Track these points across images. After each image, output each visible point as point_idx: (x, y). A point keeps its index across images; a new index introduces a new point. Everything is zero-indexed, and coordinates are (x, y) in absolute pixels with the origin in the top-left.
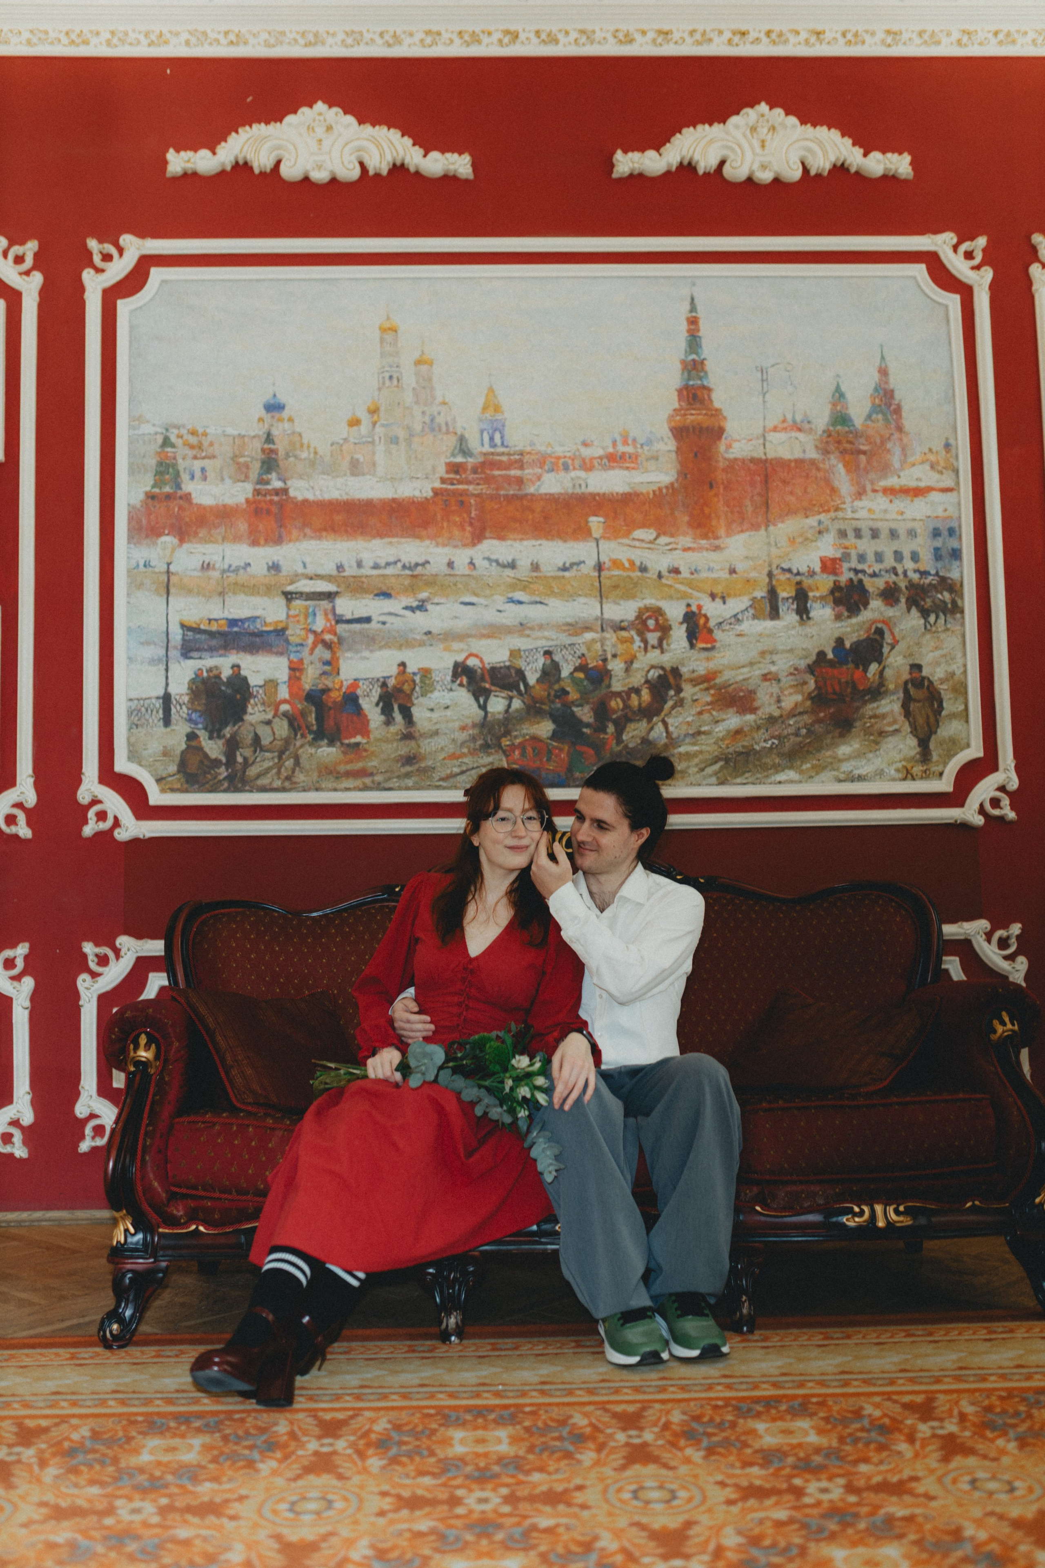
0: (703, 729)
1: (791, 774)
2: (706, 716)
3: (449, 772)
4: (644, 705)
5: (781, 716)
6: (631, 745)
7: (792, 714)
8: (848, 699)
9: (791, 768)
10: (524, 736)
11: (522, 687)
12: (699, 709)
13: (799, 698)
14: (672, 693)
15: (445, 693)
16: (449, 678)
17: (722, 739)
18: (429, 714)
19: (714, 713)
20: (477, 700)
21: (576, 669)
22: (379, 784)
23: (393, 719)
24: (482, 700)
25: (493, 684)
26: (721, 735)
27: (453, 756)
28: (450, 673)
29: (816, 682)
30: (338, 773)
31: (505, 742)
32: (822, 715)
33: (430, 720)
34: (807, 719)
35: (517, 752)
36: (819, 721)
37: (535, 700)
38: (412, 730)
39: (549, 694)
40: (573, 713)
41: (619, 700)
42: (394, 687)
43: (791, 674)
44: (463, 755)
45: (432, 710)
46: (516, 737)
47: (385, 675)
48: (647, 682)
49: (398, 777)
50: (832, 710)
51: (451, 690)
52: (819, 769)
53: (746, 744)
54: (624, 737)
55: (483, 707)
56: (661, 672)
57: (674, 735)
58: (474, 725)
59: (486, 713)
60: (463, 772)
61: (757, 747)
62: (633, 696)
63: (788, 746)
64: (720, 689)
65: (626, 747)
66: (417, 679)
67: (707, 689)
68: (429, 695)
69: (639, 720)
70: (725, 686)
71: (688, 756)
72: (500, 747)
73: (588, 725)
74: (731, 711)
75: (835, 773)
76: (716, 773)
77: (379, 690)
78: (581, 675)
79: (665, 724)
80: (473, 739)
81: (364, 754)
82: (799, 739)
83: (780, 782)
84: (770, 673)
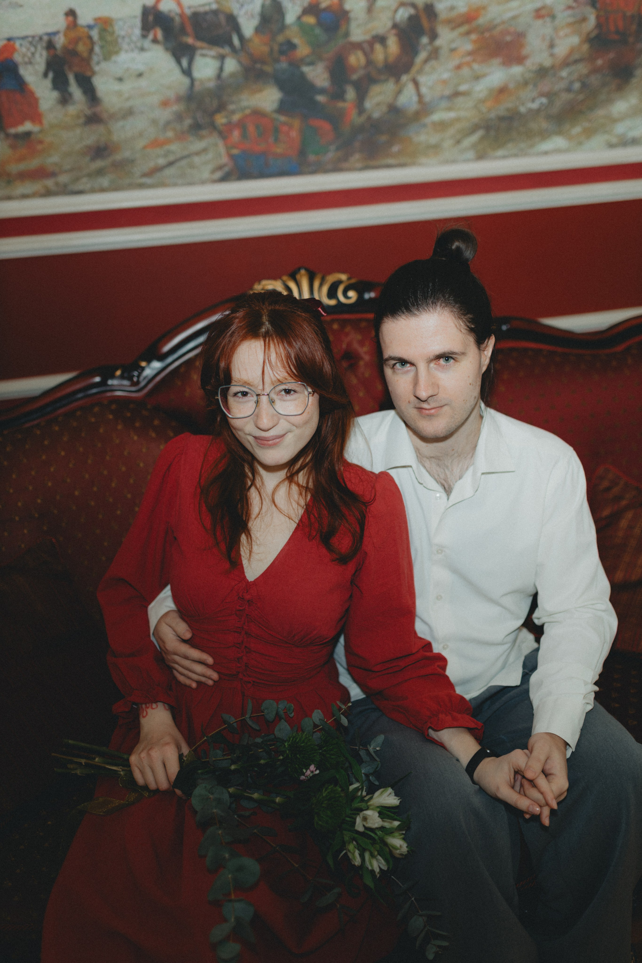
0: (463, 88)
1: (558, 142)
2: (466, 71)
3: (152, 164)
4: (391, 59)
5: (553, 67)
6: (376, 115)
7: (566, 63)
8: (631, 40)
9: (559, 133)
10: (243, 109)
11: (236, 41)
12: (456, 62)
13: (575, 40)
14: (425, 40)
15: (135, 55)
16: (137, 31)
17: (483, 101)
18: (116, 86)
19: (476, 66)
20: (179, 62)
21: (307, 11)
22: (65, 186)
23: (70, 95)
24: (185, 62)
25: (198, 37)
26: (482, 95)
27: (156, 143)
28: (138, 22)
29: (598, 17)
30: (9, 175)
31: (221, 120)
32: (600, 62)
33: (119, 94)
34: (583, 69)
35: (236, 134)
36: (595, 71)
37: (254, 60)
38: (98, 109)
39: (272, 50)
40: (303, 76)
41: (360, 54)
42: (65, 48)
43: (570, 7)
44: (168, 141)
45: (120, 80)
46: (233, 112)
47: (50, 30)
48: (395, 26)
49: (89, 175)
50: (611, 55)
51: (142, 49)
52: (589, 133)
53: (510, 105)
54: (368, 104)
55: (188, 72)
56: (412, 11)
57: (427, 99)
58: (179, 99)
59: (192, 80)
60: (171, 164)
61: (523, 109)
62: (378, 47)
63: (558, 104)
64: (482, 33)
65: (369, 118)
66: (95, 34)
67: (468, 33)
68: (114, 58)
69: (386, 80)
70: (491, 28)
71: (442, 126)
72: (213, 126)
73: (322, 91)
74: (497, 61)
75: (606, 137)
76: (474, 146)
77: (45, 53)
78: (311, 20)
79: (416, 84)
80: (179, 117)
81: (39, 147)
82: (570, 96)
83: (546, 153)
84: (543, 8)
